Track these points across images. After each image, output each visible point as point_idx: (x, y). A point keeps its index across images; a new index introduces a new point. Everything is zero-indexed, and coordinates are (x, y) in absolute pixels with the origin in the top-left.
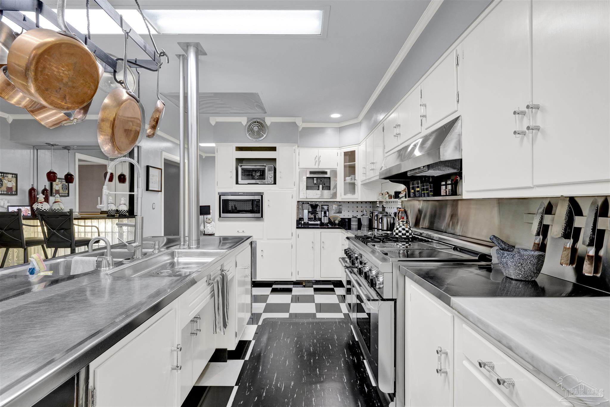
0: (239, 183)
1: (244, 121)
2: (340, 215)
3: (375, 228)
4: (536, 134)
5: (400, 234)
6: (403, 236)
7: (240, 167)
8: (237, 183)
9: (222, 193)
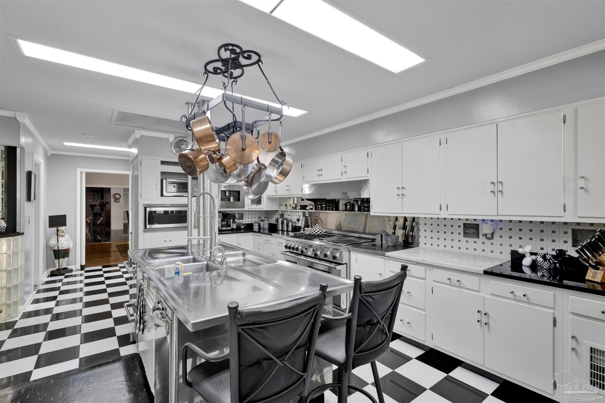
0: (164, 195)
1: (171, 138)
2: (242, 222)
3: (279, 230)
4: (404, 196)
7: (165, 180)
8: (162, 195)
9: (147, 205)
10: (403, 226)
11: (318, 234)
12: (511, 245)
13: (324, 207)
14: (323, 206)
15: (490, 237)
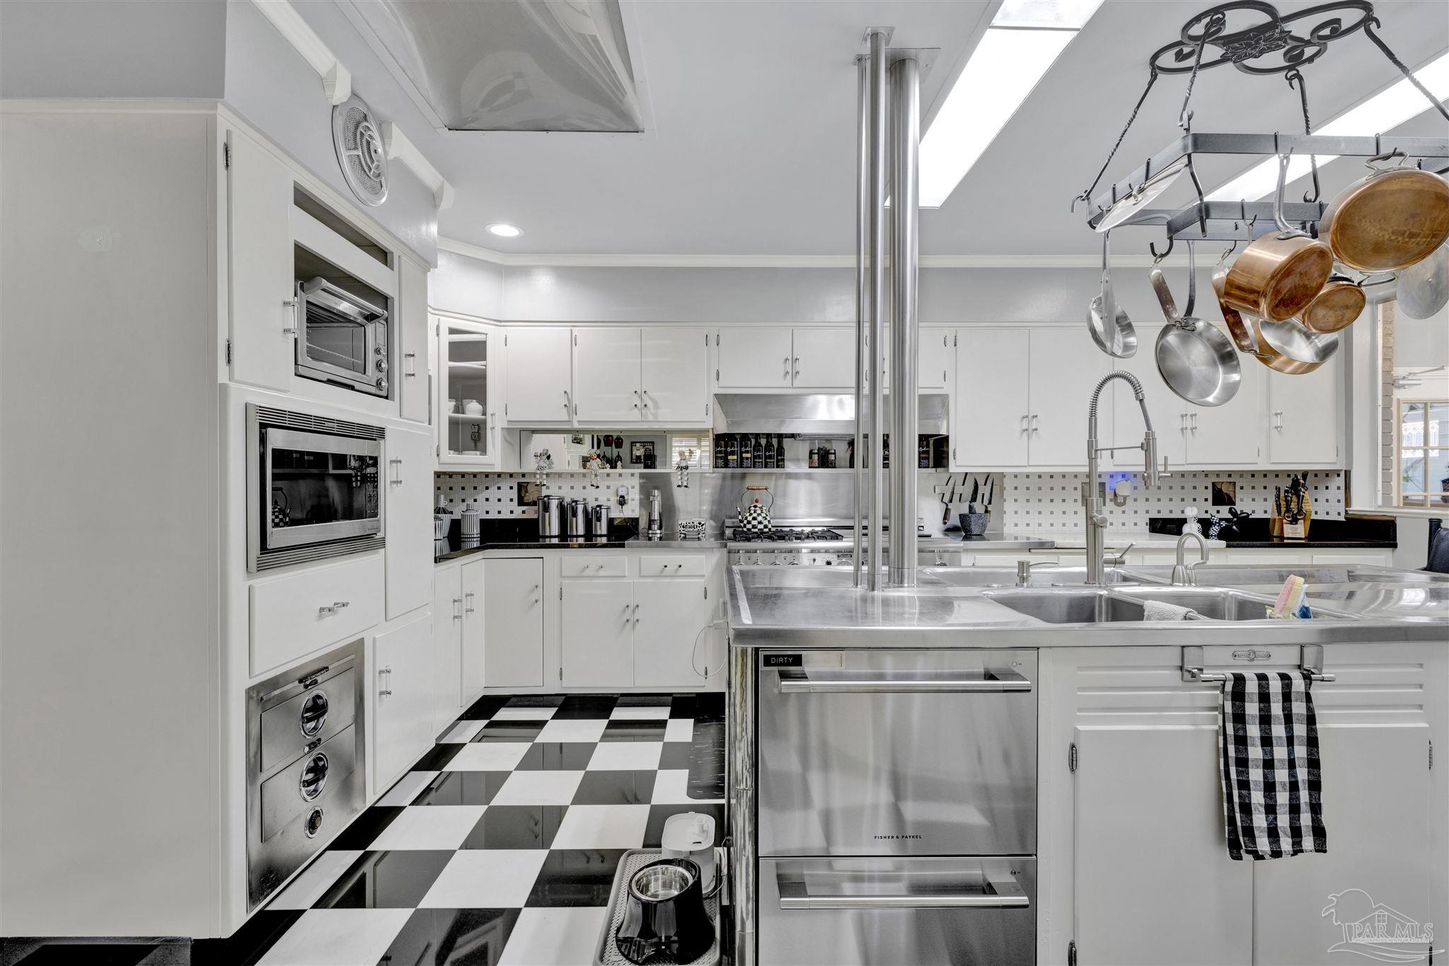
0: (301, 370)
5: (749, 526)
6: (753, 530)
10: (972, 496)
11: (748, 529)
12: (1147, 512)
13: (747, 458)
14: (744, 455)
15: (1122, 501)
